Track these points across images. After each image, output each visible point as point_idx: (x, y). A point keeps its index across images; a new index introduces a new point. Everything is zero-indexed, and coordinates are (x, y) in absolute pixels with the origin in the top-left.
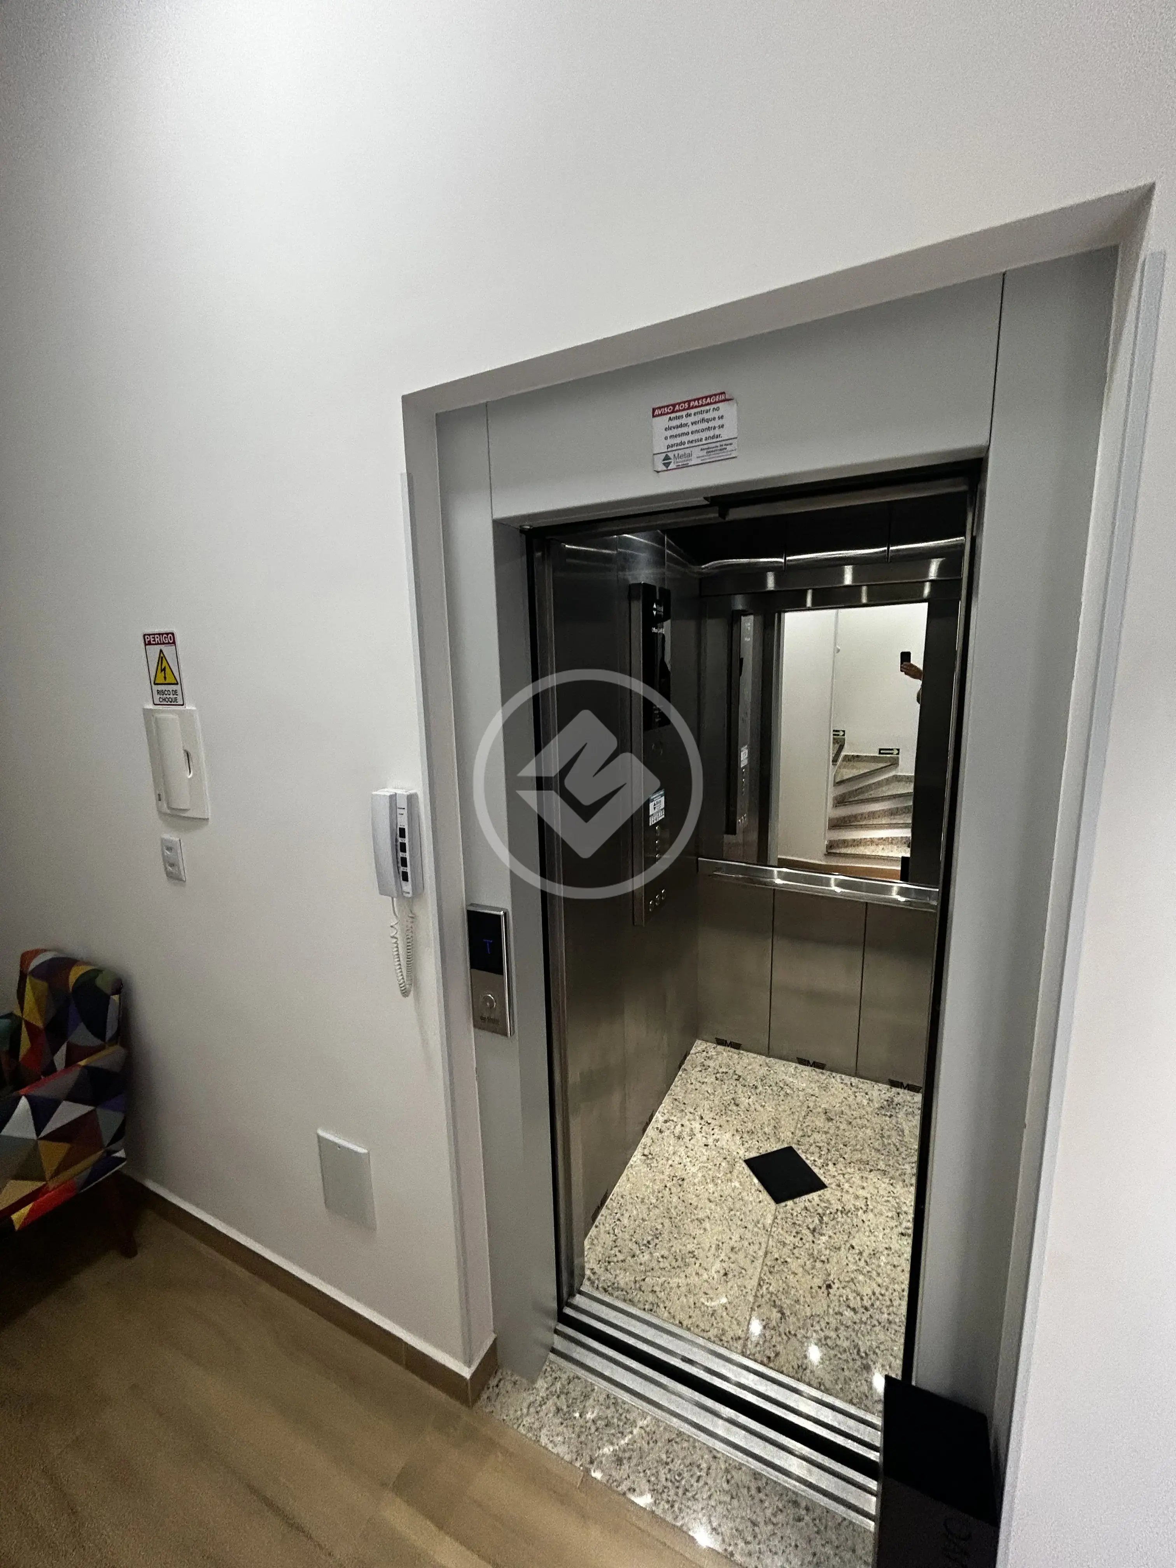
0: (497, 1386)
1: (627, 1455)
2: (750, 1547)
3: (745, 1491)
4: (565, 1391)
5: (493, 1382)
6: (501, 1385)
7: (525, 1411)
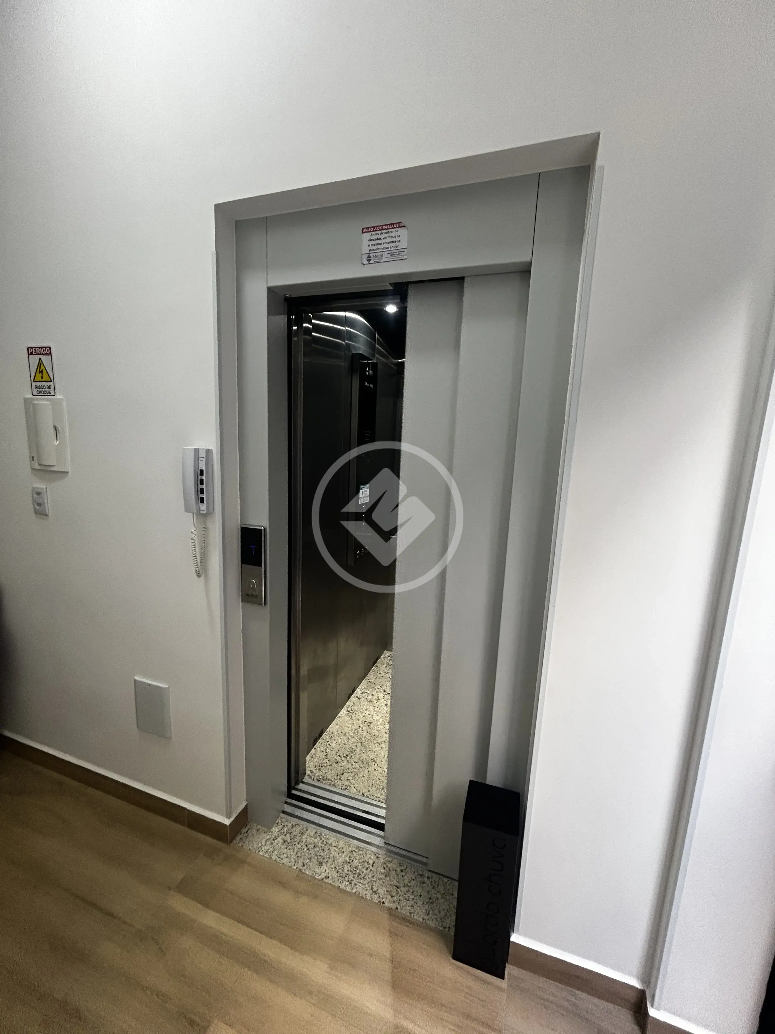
0: (247, 832)
1: (326, 860)
2: (395, 899)
3: (393, 872)
4: (290, 832)
5: (244, 830)
6: (249, 832)
7: (264, 843)
